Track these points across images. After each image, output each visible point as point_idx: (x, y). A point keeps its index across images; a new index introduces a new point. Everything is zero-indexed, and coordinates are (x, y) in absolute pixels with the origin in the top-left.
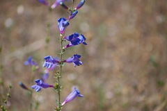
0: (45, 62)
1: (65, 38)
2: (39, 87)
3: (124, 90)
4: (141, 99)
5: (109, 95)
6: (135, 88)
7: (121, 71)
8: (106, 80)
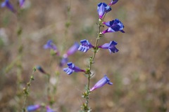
0: (81, 46)
1: (104, 23)
2: (71, 70)
3: (142, 77)
4: (159, 86)
5: (125, 81)
6: (154, 75)
7: (139, 56)
8: (123, 66)
